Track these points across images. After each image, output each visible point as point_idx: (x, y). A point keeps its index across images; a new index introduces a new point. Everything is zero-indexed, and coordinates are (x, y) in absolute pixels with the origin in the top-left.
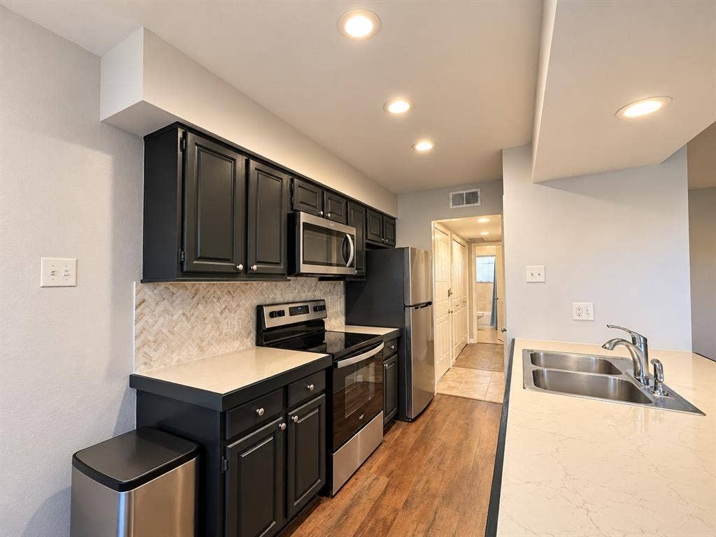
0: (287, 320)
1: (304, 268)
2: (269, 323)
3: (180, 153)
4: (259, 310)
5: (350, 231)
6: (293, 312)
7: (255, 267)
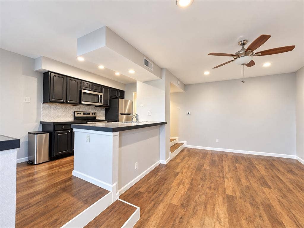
0: (82, 115)
1: (83, 102)
2: (76, 115)
3: (49, 77)
4: (74, 112)
5: (100, 94)
6: (84, 114)
7: (68, 101)
